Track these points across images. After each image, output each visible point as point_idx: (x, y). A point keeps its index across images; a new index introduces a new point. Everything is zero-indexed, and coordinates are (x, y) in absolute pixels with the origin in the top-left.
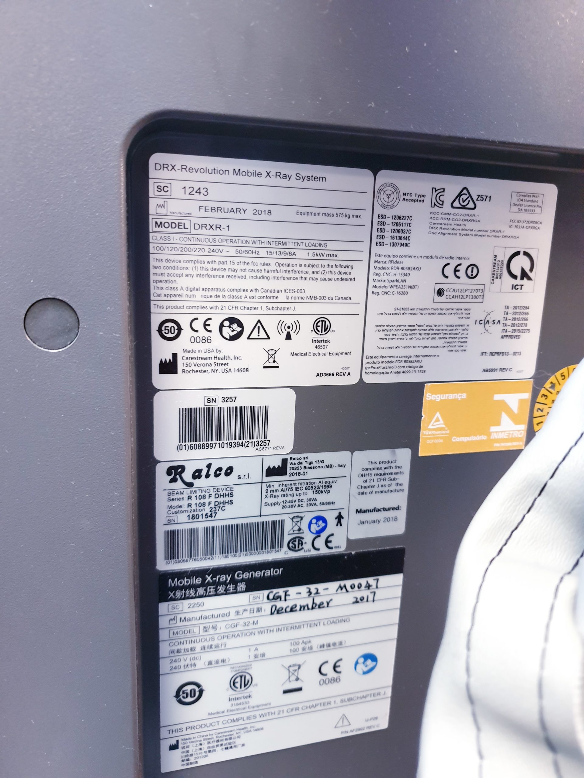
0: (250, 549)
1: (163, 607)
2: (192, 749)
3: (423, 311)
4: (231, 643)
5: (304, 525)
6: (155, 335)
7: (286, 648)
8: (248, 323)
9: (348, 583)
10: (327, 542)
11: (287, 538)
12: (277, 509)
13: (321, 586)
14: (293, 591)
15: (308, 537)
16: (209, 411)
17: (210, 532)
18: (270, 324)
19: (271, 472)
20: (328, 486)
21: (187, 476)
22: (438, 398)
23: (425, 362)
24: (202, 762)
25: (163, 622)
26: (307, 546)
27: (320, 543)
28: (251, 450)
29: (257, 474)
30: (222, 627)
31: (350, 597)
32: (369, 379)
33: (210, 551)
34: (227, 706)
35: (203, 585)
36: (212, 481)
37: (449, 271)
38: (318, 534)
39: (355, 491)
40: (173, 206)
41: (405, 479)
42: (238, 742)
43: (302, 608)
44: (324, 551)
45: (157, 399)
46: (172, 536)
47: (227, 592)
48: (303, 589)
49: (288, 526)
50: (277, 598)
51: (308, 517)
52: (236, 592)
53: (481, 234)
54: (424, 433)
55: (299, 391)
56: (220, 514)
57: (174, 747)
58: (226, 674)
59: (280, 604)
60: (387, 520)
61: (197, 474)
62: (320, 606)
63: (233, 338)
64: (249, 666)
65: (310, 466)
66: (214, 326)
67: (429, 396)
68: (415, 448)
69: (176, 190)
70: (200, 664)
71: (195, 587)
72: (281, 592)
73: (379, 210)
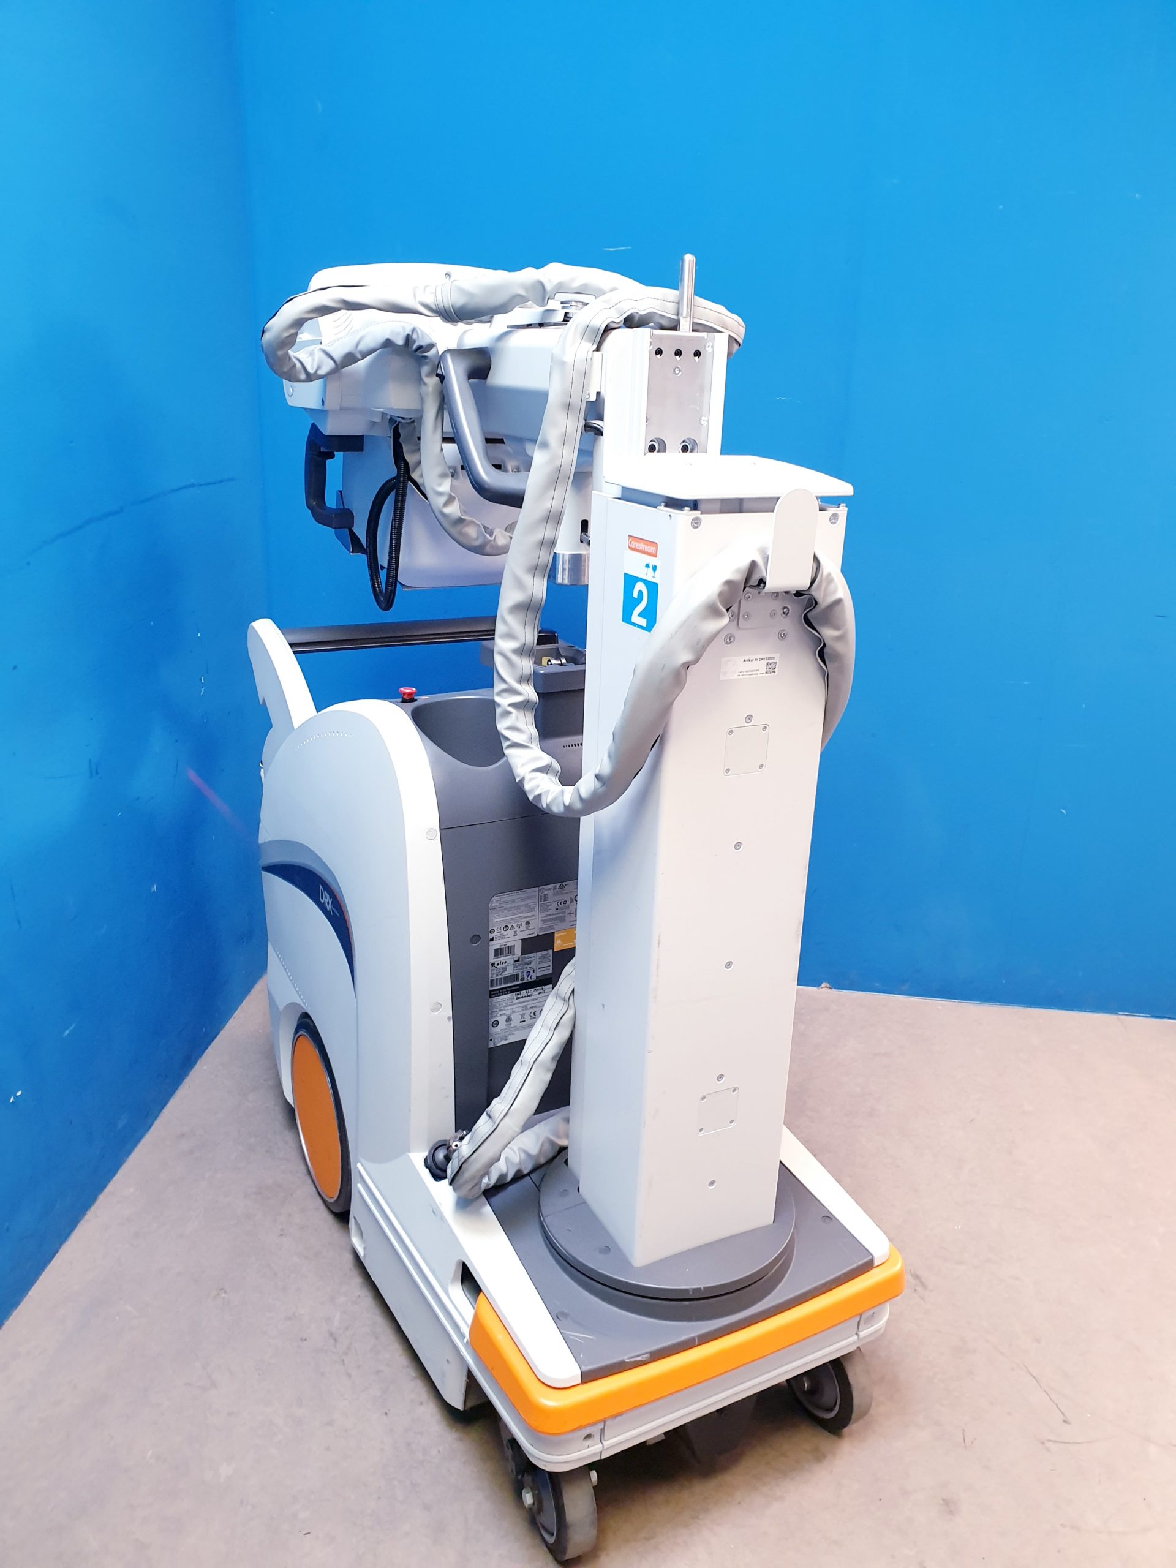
0: (512, 982)
1: (490, 1000)
2: (496, 1041)
3: (553, 915)
4: (506, 1008)
5: (524, 974)
6: (489, 934)
7: (521, 1009)
8: (510, 926)
9: (537, 988)
10: (531, 978)
11: (520, 978)
12: (518, 971)
13: (530, 990)
14: (522, 992)
15: (526, 977)
16: (501, 949)
17: (501, 979)
18: (515, 925)
19: (516, 961)
20: (531, 963)
21: (496, 965)
22: (559, 935)
23: (555, 927)
24: (498, 1045)
25: (489, 1004)
26: (526, 979)
27: (529, 978)
28: (511, 957)
29: (512, 962)
30: (504, 1004)
31: (538, 992)
32: (540, 934)
33: (501, 984)
34: (505, 1027)
35: (499, 993)
36: (502, 966)
37: (559, 904)
38: (528, 976)
39: (538, 963)
40: (494, 904)
41: (551, 958)
42: (508, 1038)
43: (525, 997)
44: (530, 980)
45: (489, 948)
46: (492, 981)
47: (503, 995)
48: (525, 991)
49: (520, 974)
50: (518, 994)
51: (525, 972)
52: (508, 994)
53: (567, 893)
54: (555, 945)
55: (521, 939)
56: (503, 974)
57: (491, 1040)
58: (505, 1018)
59: (519, 996)
60: (547, 970)
61: (498, 964)
62: (530, 996)
63: (507, 930)
64: (511, 1015)
65: (526, 958)
66: (502, 929)
67: (556, 935)
68: (553, 949)
69: (494, 901)
70: (498, 1015)
71: (497, 993)
72: (519, 993)
73: (540, 894)
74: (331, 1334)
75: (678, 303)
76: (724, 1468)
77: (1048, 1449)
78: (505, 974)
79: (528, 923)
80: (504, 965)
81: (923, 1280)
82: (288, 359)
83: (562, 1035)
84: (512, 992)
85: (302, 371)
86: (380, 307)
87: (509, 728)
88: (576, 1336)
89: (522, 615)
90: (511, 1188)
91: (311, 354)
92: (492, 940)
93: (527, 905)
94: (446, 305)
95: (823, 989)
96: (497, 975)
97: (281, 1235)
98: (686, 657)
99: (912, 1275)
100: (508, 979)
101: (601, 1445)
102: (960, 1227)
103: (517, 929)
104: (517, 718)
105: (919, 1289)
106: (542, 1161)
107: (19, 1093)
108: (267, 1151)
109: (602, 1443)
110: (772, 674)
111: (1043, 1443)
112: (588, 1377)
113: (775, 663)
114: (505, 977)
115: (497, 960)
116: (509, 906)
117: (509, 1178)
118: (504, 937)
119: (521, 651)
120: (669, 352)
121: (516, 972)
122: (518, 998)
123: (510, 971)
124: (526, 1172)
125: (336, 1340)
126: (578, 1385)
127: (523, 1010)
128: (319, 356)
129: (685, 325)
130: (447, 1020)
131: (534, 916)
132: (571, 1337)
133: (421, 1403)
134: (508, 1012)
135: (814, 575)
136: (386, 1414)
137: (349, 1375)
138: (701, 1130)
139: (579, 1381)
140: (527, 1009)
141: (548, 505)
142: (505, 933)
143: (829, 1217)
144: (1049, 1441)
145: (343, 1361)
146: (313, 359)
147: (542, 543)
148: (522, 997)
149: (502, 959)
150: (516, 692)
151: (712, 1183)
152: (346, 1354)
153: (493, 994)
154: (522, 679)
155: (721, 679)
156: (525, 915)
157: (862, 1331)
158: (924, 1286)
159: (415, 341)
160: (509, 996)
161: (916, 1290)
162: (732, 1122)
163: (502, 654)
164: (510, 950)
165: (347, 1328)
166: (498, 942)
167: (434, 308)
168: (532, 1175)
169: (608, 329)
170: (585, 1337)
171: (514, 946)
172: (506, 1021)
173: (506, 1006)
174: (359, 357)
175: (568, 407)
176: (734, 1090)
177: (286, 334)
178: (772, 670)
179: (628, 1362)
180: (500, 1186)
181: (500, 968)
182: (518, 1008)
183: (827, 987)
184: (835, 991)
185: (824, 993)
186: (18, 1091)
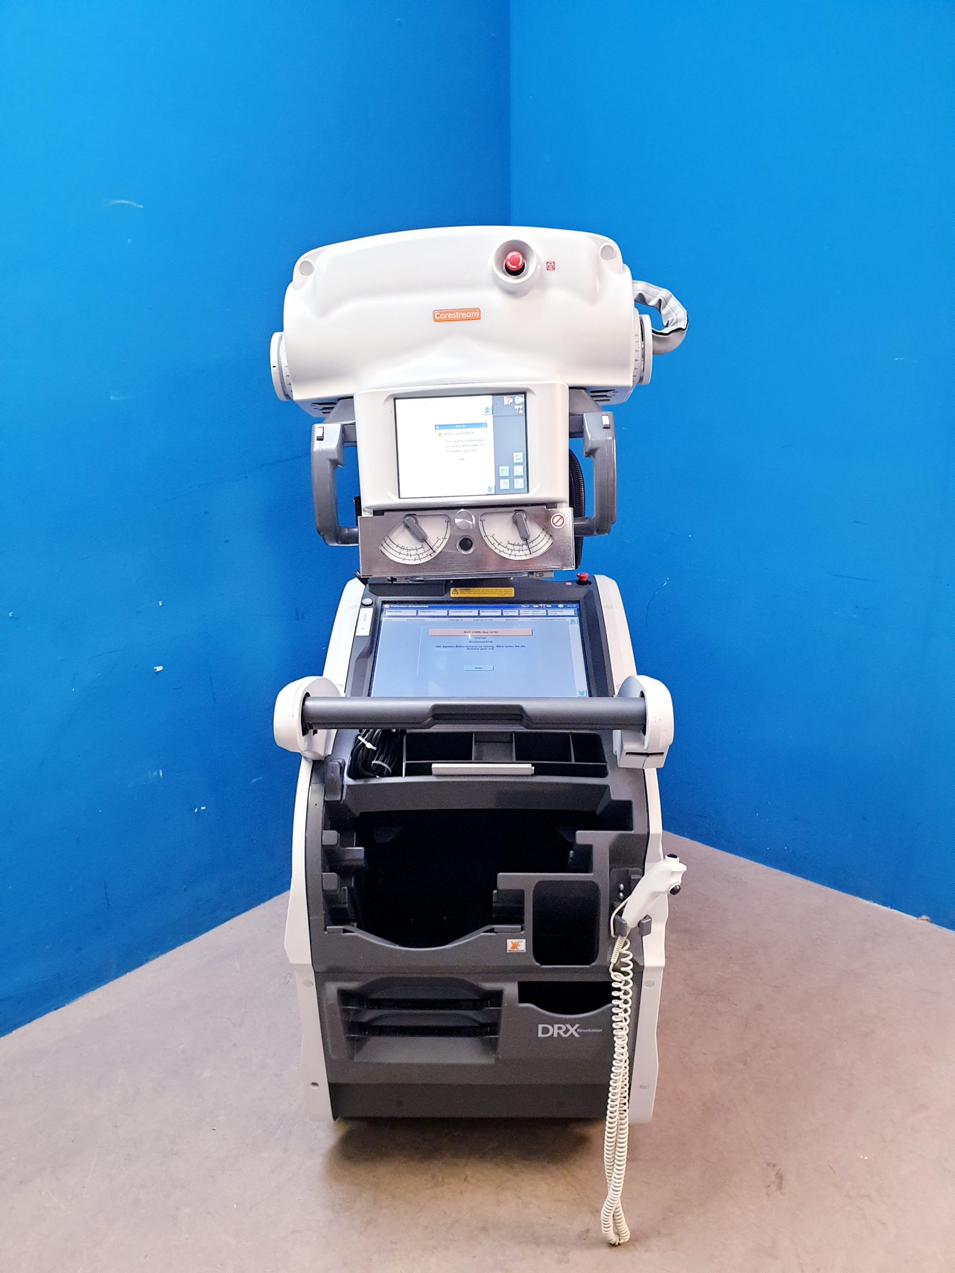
81: (783, 1182)
95: (923, 921)
99: (777, 1174)
105: (773, 1187)
107: (203, 808)
158: (780, 1187)
161: (768, 1186)
183: (927, 920)
184: (934, 926)
185: (921, 925)
186: (204, 806)
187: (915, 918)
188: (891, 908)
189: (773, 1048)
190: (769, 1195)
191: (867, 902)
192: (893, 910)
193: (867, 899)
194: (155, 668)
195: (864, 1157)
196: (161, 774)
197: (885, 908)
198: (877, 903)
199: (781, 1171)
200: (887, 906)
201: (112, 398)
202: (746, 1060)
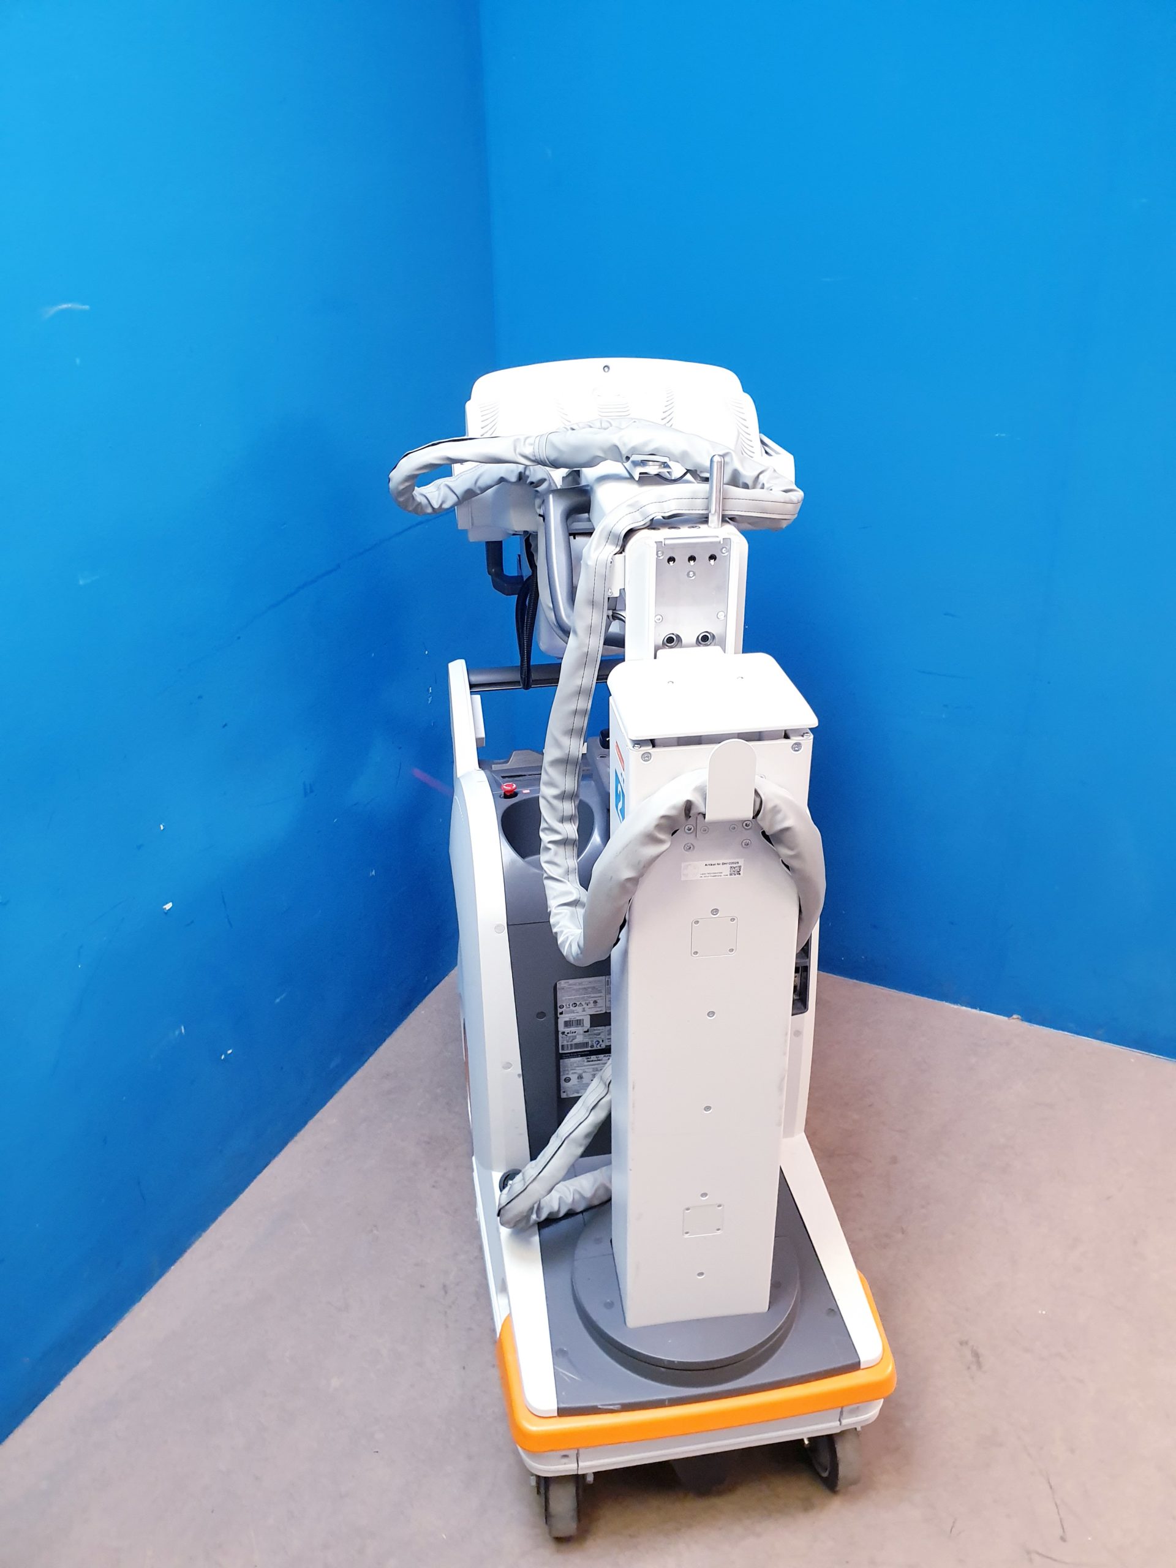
0: (582, 1048)
1: (561, 1061)
2: (568, 1093)
4: (577, 1068)
6: (558, 1008)
7: (591, 1070)
8: (578, 1003)
9: (606, 1055)
10: (600, 1046)
11: (590, 1045)
13: (599, 1055)
14: (592, 1057)
15: (595, 1045)
16: (570, 1021)
17: (571, 1045)
18: (583, 1003)
19: (585, 1032)
20: (599, 1034)
21: (566, 1034)
24: (571, 1096)
25: (561, 1064)
27: (598, 1046)
28: (580, 1028)
29: (582, 1032)
30: (575, 1065)
32: (607, 1011)
33: (571, 1049)
34: (577, 1083)
35: (569, 1056)
36: (572, 1034)
38: (597, 1044)
40: (562, 986)
43: (595, 1060)
44: (599, 1048)
45: (559, 1020)
46: (563, 1046)
47: (573, 1057)
48: (595, 1056)
49: (590, 1043)
51: (595, 1041)
52: (576, 1057)
55: (591, 1015)
56: (574, 1041)
57: (564, 1092)
58: (576, 1076)
61: (568, 1033)
62: (599, 1060)
63: (575, 1006)
64: (582, 1074)
65: (594, 1030)
66: (571, 1005)
69: (562, 984)
70: (570, 1073)
71: (566, 1057)
72: (589, 1057)
73: (607, 980)
74: (444, 1286)
75: (708, 498)
76: (720, 1493)
77: (1031, 1560)
78: (576, 1041)
79: (595, 1002)
80: (574, 1034)
81: (981, 1359)
82: (411, 499)
83: (599, 1115)
84: (582, 1056)
85: (429, 506)
86: (484, 461)
87: (547, 862)
88: (566, 1375)
89: (562, 768)
90: (564, 1222)
91: (439, 488)
92: (561, 1013)
93: (594, 987)
94: (542, 458)
95: (1014, 1020)
96: (568, 1042)
97: (434, 1187)
98: (628, 874)
99: (972, 1352)
100: (577, 1045)
101: (576, 1465)
102: (1044, 1312)
103: (585, 1006)
104: (556, 854)
105: (974, 1368)
106: (596, 1202)
107: (230, 1052)
108: (447, 1104)
109: (578, 1464)
110: (737, 876)
111: (1028, 1553)
112: (563, 1412)
113: (740, 867)
114: (576, 1044)
115: (567, 1030)
116: (575, 987)
117: (562, 1214)
118: (573, 1012)
119: (563, 797)
120: (681, 558)
121: (586, 1040)
122: (589, 1061)
123: (579, 1039)
124: (579, 1210)
125: (446, 1292)
126: (555, 1417)
127: (594, 1071)
128: (444, 491)
129: (714, 519)
130: (517, 1076)
131: (601, 996)
132: (561, 1374)
133: (493, 1366)
134: (580, 1072)
135: (757, 808)
136: (464, 1368)
137: (447, 1326)
138: (687, 1233)
139: (556, 1414)
140: (597, 1070)
141: (578, 682)
142: (574, 1009)
143: (834, 1311)
144: (1038, 1553)
145: (446, 1312)
146: (439, 494)
147: (575, 712)
148: (592, 1061)
149: (573, 1029)
150: (556, 832)
151: (701, 1274)
152: (450, 1307)
153: (561, 1056)
154: (562, 820)
155: (682, 879)
156: (592, 995)
157: (845, 1419)
158: (979, 1365)
159: (528, 477)
160: (580, 1059)
161: (969, 1368)
162: (718, 1230)
163: (544, 798)
164: (579, 1023)
165: (457, 1284)
166: (567, 1015)
167: (533, 458)
168: (584, 1214)
169: (631, 532)
170: (573, 1378)
171: (583, 1020)
172: (578, 1078)
173: (578, 1067)
174: (479, 492)
175: (593, 603)
176: (719, 1206)
177: (402, 487)
178: (736, 873)
179: (600, 1408)
180: (551, 1220)
181: (570, 1037)
182: (589, 1069)
183: (1018, 1018)
184: (1026, 1024)
185: (1014, 1025)
186: (229, 1049)
187: (1006, 1018)
188: (981, 1010)
189: (923, 1207)
190: (972, 1378)
191: (956, 1007)
192: (982, 1012)
193: (955, 1002)
194: (164, 907)
195: (1042, 1313)
196: (183, 1031)
197: (974, 1011)
198: (966, 1006)
199: (975, 1348)
200: (976, 1009)
201: (81, 582)
202: (902, 1228)
